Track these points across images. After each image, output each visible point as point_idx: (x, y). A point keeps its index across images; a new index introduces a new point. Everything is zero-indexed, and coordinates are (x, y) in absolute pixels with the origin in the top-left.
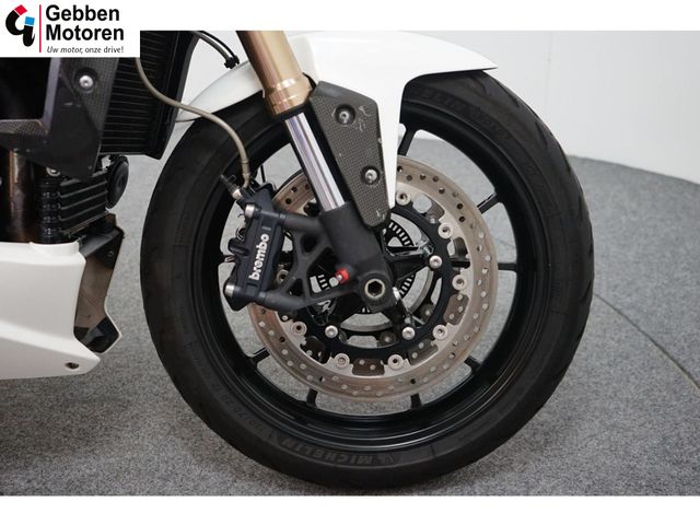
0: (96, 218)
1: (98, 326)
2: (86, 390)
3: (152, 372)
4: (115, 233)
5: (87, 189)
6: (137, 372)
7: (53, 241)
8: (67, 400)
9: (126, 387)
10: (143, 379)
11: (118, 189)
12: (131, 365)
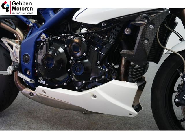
0: (140, 77)
1: (137, 105)
2: (130, 122)
3: (148, 120)
4: (144, 82)
5: (139, 69)
6: (143, 119)
7: (131, 82)
8: (125, 123)
9: (141, 123)
10: (145, 121)
11: (146, 70)
12: (142, 117)
